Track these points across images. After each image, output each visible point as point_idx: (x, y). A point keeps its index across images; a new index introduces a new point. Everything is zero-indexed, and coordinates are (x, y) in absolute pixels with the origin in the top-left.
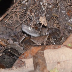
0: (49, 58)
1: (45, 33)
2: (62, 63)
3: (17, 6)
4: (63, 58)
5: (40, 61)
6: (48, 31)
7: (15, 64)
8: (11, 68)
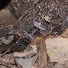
0: (49, 45)
1: (50, 28)
2: (58, 48)
3: (32, 9)
5: (41, 46)
6: (53, 26)
7: (26, 49)
8: (22, 52)
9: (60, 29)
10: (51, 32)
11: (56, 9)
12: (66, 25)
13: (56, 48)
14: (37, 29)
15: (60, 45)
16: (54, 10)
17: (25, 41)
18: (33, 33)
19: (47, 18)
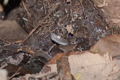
0: (74, 63)
1: (73, 43)
2: (86, 68)
3: (48, 18)
4: (87, 63)
5: (63, 64)
6: (76, 41)
9: (87, 45)
10: (74, 48)
11: (81, 18)
12: (95, 39)
13: (82, 68)
14: (55, 45)
15: (88, 64)
16: (78, 19)
17: (39, 61)
18: (50, 50)
19: (70, 29)
